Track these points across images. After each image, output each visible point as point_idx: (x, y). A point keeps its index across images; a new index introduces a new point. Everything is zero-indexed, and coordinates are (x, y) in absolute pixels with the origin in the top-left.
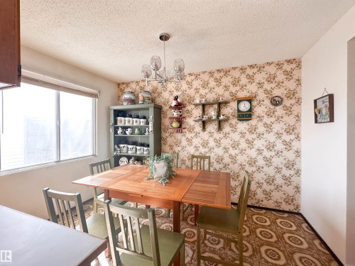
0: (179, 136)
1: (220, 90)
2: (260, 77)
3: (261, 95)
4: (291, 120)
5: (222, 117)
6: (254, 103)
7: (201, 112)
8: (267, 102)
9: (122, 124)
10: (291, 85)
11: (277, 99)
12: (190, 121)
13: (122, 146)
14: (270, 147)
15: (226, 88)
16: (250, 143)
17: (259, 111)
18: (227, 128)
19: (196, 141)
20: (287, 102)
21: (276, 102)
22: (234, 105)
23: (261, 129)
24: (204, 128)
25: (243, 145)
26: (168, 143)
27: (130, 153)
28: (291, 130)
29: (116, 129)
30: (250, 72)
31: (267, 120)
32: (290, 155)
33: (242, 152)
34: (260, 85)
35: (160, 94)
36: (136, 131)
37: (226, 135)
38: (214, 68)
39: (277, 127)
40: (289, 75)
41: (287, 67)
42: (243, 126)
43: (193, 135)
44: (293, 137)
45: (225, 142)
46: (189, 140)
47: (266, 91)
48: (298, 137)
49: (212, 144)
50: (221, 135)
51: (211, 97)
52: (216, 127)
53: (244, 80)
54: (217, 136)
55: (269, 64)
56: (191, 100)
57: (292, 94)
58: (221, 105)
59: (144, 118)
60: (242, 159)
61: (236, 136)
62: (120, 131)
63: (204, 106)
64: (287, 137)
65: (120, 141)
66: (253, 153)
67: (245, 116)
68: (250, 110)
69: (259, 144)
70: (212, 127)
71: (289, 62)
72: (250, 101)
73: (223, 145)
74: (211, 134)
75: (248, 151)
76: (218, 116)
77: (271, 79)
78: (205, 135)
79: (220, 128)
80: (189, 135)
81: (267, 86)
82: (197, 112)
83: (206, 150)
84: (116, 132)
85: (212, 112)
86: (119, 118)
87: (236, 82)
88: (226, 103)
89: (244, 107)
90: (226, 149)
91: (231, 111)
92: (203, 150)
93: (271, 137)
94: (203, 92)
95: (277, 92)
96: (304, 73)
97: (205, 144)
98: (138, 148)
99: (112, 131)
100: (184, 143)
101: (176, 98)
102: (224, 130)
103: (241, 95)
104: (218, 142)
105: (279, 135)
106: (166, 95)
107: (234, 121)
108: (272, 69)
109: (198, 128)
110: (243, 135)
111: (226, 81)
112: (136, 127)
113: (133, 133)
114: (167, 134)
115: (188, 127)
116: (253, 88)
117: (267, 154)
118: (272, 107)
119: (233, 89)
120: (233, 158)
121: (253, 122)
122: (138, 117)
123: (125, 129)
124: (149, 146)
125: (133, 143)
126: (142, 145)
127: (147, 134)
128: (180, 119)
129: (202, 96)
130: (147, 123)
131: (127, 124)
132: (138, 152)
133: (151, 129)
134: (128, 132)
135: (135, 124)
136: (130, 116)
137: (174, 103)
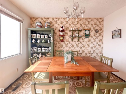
0: (62, 43)
1: (78, 26)
2: (92, 22)
3: (92, 29)
4: (100, 38)
5: (80, 36)
6: (90, 31)
7: (71, 34)
8: (94, 31)
9: (35, 37)
10: (101, 26)
11: (97, 30)
12: (67, 37)
13: (34, 48)
14: (95, 46)
15: (81, 25)
16: (89, 45)
17: (92, 34)
18: (81, 40)
19: (69, 45)
20: (100, 32)
21: (97, 31)
22: (83, 31)
23: (92, 40)
24: (73, 40)
25: (87, 46)
26: (57, 46)
27: (39, 51)
28: (101, 41)
29: (32, 39)
30: (89, 20)
31: (94, 37)
32: (100, 49)
33: (86, 48)
34: (92, 25)
35: (53, 25)
36: (43, 41)
37: (81, 43)
39: (97, 40)
40: (100, 22)
41: (100, 20)
42: (86, 39)
43: (68, 43)
44: (101, 43)
45: (80, 45)
46: (66, 45)
47: (94, 28)
48: (102, 43)
49: (75, 46)
50: (79, 43)
51: (75, 28)
52: (77, 39)
53: (87, 23)
54: (77, 43)
55: (95, 18)
56: (67, 29)
57: (101, 29)
58: (79, 31)
60: (86, 51)
61: (84, 43)
62: (34, 41)
63: (73, 31)
64: (99, 43)
65: (33, 45)
66: (89, 49)
67: (87, 36)
68: (89, 34)
69: (92, 46)
70: (75, 40)
71: (100, 18)
72: (89, 30)
73: (79, 46)
74: (75, 42)
75: (88, 48)
76: (78, 36)
77: (95, 23)
78: (73, 43)
79: (78, 40)
80: (66, 43)
81: (94, 26)
82: (70, 34)
83: (73, 48)
84: (31, 42)
85: (76, 34)
86: (33, 34)
87: (84, 23)
88: (81, 31)
89: (87, 32)
90: (81, 48)
91: (83, 34)
92: (72, 49)
93: (95, 43)
94: (72, 26)
95: (97, 28)
96: (105, 23)
97: (73, 46)
98: (43, 49)
99: (29, 40)
100: (64, 46)
101: (62, 27)
102: (80, 41)
103: (86, 28)
104: (78, 45)
105: (97, 42)
106: (56, 25)
107: (84, 37)
108: (95, 20)
109: (70, 40)
110: (86, 42)
111: (81, 22)
112: (43, 39)
113: (41, 41)
114: (57, 42)
115: (66, 39)
116: (90, 26)
117: (94, 49)
118: (96, 33)
119: (83, 26)
120: (83, 51)
121: (90, 38)
122: (43, 34)
123: (36, 40)
124: (48, 48)
125: (40, 47)
126: (45, 47)
127: (49, 42)
128: (63, 36)
129: (72, 27)
130: (48, 37)
131: (37, 37)
132: (43, 51)
133: (52, 40)
134: (38, 41)
135: (42, 37)
136: (39, 34)
137: (61, 29)
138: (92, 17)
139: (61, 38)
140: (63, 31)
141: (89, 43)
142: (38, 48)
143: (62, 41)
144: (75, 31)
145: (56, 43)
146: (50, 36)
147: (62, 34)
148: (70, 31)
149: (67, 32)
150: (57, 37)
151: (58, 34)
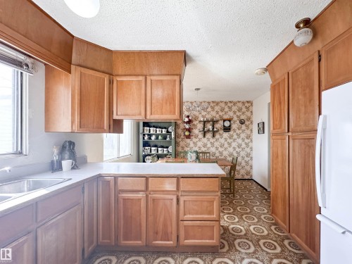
0: (188, 141)
1: (214, 114)
2: (234, 108)
3: (235, 118)
4: (248, 132)
5: (215, 129)
6: (232, 122)
7: (202, 126)
8: (238, 122)
9: (148, 132)
10: (248, 114)
12: (196, 131)
13: (147, 148)
14: (239, 146)
15: (217, 112)
16: (230, 144)
17: (234, 126)
18: (217, 136)
19: (200, 144)
20: (247, 123)
21: (242, 122)
22: (221, 122)
23: (235, 137)
24: (204, 136)
25: (226, 145)
26: (181, 146)
27: (153, 152)
28: (248, 137)
29: (144, 135)
30: (230, 105)
31: (238, 132)
32: (248, 150)
33: (226, 149)
34: (235, 113)
36: (160, 137)
37: (217, 140)
38: (210, 100)
39: (243, 136)
40: (247, 108)
41: (247, 105)
42: (226, 135)
43: (197, 140)
44: (249, 141)
45: (217, 144)
46: (195, 143)
47: (238, 116)
48: (251, 141)
49: (209, 145)
50: (214, 140)
51: (209, 117)
52: (212, 135)
53: (227, 109)
54: (212, 140)
55: (239, 102)
56: (196, 118)
57: (249, 119)
58: (214, 122)
59: (165, 128)
60: (225, 153)
61: (222, 141)
62: (146, 138)
63: (205, 122)
64: (247, 141)
65: (146, 144)
66: (231, 150)
67: (227, 129)
68: (230, 126)
69: (234, 144)
70: (209, 135)
71: (248, 102)
72: (230, 121)
73: (215, 146)
74: (208, 139)
76: (213, 129)
77: (240, 110)
78: (205, 140)
79: (214, 136)
80: (195, 140)
81: (238, 114)
82: (200, 126)
83: (206, 149)
84: (144, 138)
85: (209, 127)
86: (146, 128)
87: (222, 110)
88: (217, 121)
89: (227, 124)
90: (217, 148)
91: (220, 126)
92: (203, 149)
93: (240, 141)
94: (204, 113)
95: (242, 117)
96: (254, 108)
97: (205, 146)
98: (160, 149)
99: (141, 137)
100: (192, 145)
101: (188, 117)
103: (225, 117)
104: (212, 143)
105: (243, 140)
107: (221, 132)
108: (240, 105)
109: (201, 136)
110: (226, 139)
111: (217, 108)
112: (159, 135)
113: (157, 138)
114: (180, 140)
115: (194, 135)
116: (231, 114)
117: (238, 150)
118: (240, 125)
119: (221, 113)
120: (221, 153)
121: (231, 133)
122: (160, 128)
123: (150, 136)
124: (167, 147)
125: (156, 146)
126: (162, 147)
127: (168, 139)
128: (189, 130)
129: (203, 116)
130: (168, 132)
131: (152, 132)
132: (160, 152)
133: (173, 136)
134: (153, 138)
135: (158, 132)
136: (154, 127)
137: (186, 120)
138: (235, 100)
139: (187, 133)
140: (190, 122)
141: (229, 141)
142: (153, 148)
143: (188, 137)
144: (208, 121)
145: (178, 140)
146: (170, 130)
147: (187, 126)
148: (200, 121)
149: (195, 123)
150: (180, 131)
151: (182, 126)
